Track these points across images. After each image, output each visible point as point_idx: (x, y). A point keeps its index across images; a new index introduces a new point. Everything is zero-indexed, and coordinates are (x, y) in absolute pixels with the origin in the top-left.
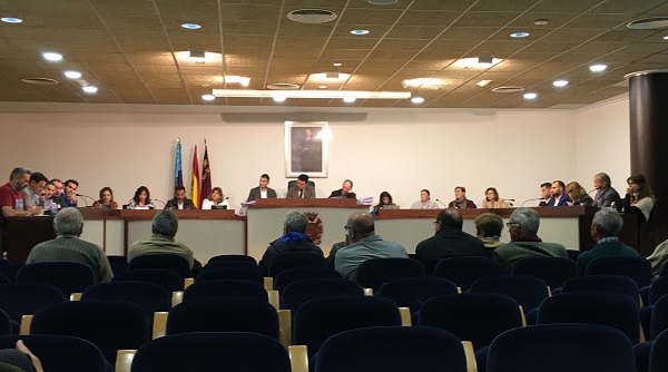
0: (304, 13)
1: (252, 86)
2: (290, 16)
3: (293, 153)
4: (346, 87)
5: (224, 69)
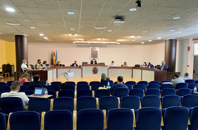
0: (98, 27)
1: (84, 41)
2: (95, 28)
3: (91, 54)
4: (104, 41)
5: (79, 37)
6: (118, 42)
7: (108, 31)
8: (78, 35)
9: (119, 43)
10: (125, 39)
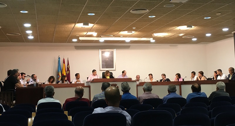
0: (136, 10)
1: (97, 36)
2: (131, 11)
5: (90, 30)
8: (93, 25)
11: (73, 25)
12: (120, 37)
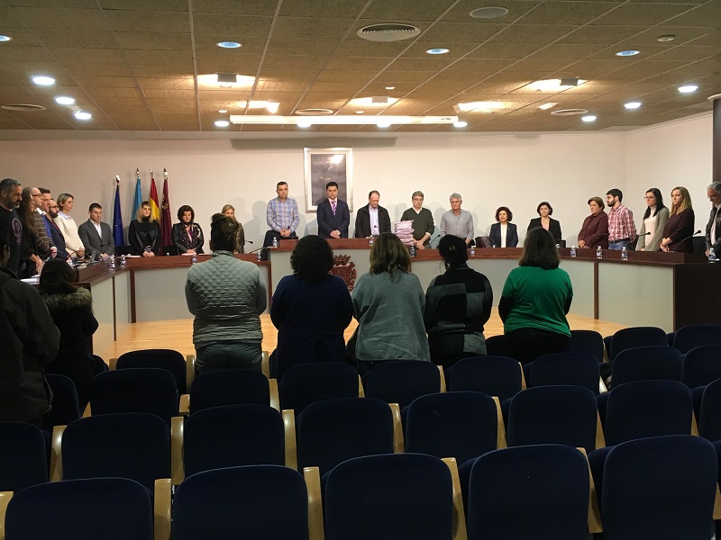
0: (377, 29)
2: (360, 32)
3: (314, 185)
5: (253, 94)
6: (462, 117)
7: (429, 52)
8: (253, 78)
9: (463, 124)
10: (502, 97)
11: (189, 81)
12: (355, 114)
